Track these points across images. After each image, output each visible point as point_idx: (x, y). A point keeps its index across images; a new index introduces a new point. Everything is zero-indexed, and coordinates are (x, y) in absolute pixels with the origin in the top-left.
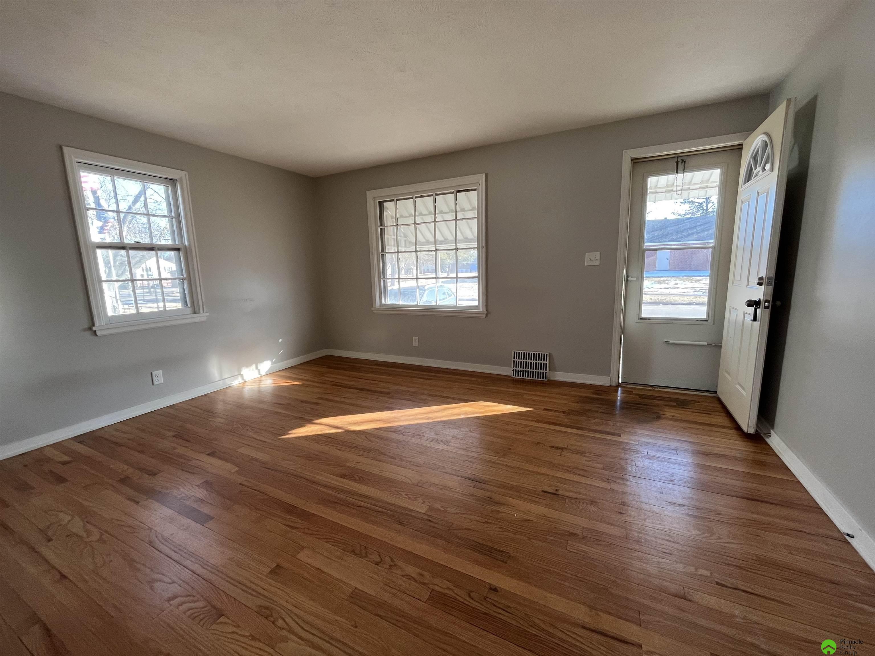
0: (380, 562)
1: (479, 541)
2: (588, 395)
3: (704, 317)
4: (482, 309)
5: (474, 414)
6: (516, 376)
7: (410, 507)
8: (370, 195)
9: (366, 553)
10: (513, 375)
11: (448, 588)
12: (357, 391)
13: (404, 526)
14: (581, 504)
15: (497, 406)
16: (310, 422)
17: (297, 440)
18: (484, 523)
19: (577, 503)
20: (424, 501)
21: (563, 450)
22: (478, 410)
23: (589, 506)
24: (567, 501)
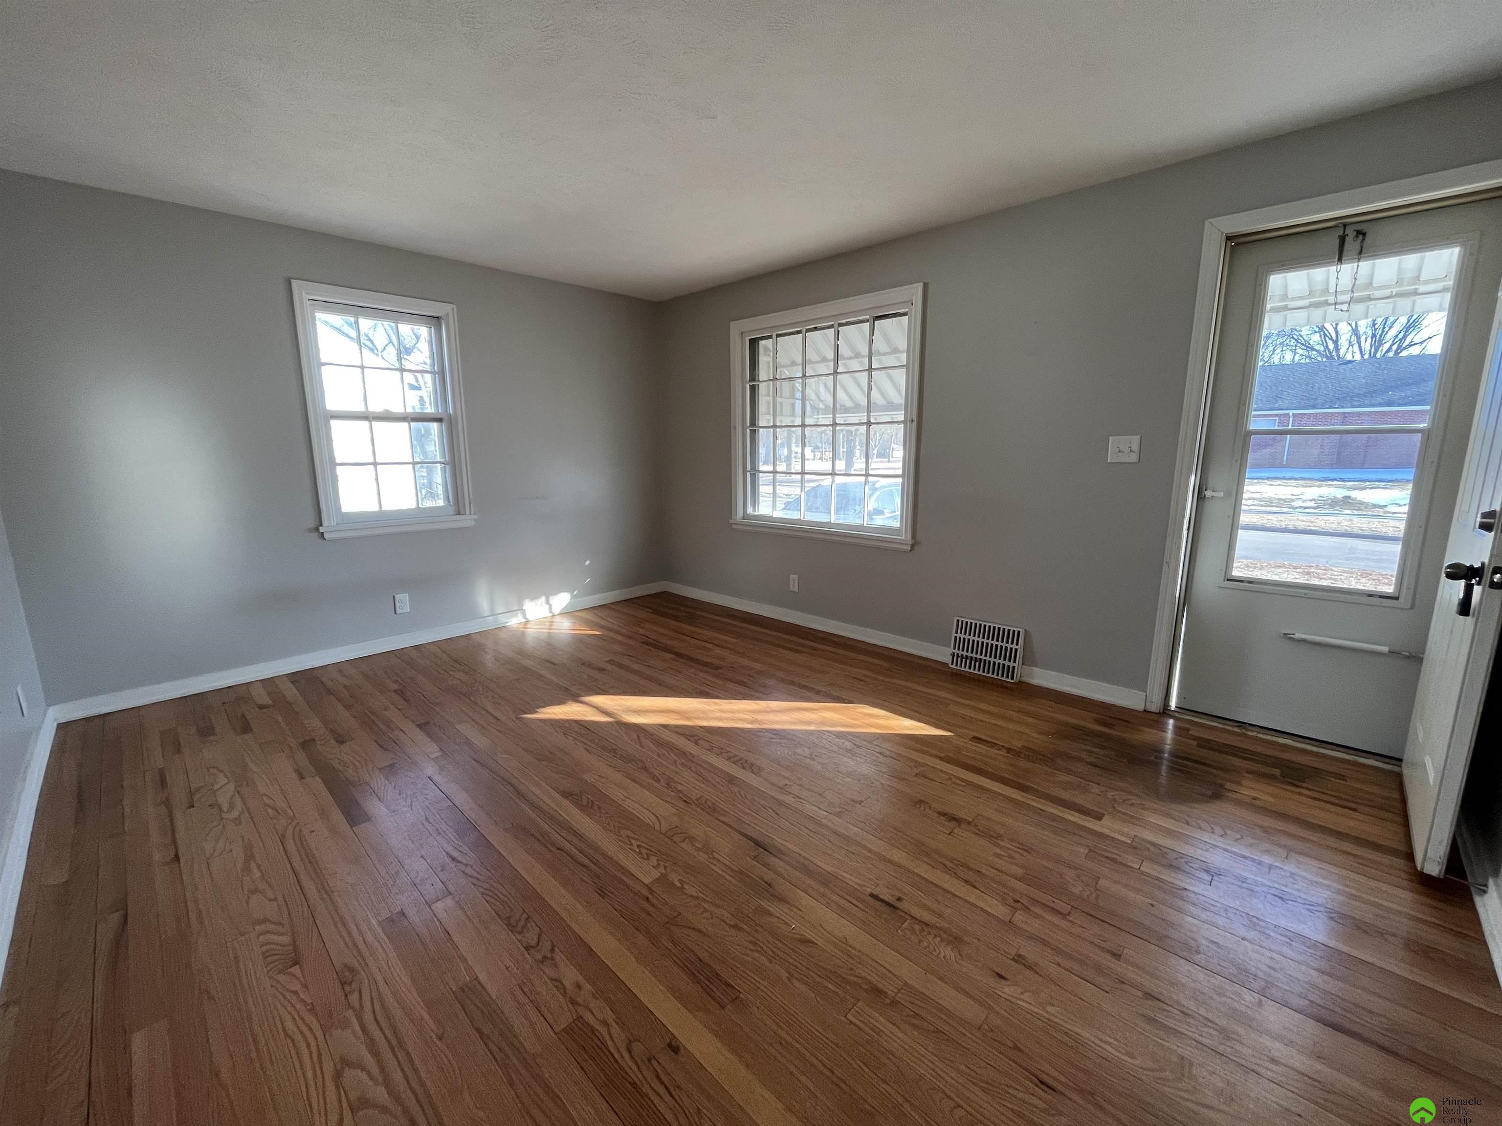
0: (533, 947)
1: (704, 956)
2: (1082, 723)
3: (1389, 589)
4: (905, 536)
5: (835, 726)
6: (957, 665)
7: (633, 869)
8: (736, 328)
9: (523, 927)
10: (952, 664)
11: (605, 1023)
12: (673, 656)
13: (603, 898)
14: (930, 938)
15: (887, 718)
16: (575, 698)
17: (541, 724)
18: (730, 926)
19: (924, 934)
20: (659, 864)
21: (959, 824)
22: (848, 720)
23: (943, 944)
24: (905, 925)
